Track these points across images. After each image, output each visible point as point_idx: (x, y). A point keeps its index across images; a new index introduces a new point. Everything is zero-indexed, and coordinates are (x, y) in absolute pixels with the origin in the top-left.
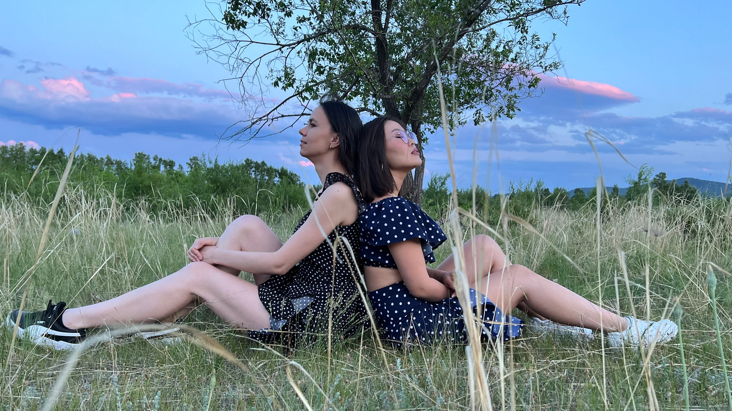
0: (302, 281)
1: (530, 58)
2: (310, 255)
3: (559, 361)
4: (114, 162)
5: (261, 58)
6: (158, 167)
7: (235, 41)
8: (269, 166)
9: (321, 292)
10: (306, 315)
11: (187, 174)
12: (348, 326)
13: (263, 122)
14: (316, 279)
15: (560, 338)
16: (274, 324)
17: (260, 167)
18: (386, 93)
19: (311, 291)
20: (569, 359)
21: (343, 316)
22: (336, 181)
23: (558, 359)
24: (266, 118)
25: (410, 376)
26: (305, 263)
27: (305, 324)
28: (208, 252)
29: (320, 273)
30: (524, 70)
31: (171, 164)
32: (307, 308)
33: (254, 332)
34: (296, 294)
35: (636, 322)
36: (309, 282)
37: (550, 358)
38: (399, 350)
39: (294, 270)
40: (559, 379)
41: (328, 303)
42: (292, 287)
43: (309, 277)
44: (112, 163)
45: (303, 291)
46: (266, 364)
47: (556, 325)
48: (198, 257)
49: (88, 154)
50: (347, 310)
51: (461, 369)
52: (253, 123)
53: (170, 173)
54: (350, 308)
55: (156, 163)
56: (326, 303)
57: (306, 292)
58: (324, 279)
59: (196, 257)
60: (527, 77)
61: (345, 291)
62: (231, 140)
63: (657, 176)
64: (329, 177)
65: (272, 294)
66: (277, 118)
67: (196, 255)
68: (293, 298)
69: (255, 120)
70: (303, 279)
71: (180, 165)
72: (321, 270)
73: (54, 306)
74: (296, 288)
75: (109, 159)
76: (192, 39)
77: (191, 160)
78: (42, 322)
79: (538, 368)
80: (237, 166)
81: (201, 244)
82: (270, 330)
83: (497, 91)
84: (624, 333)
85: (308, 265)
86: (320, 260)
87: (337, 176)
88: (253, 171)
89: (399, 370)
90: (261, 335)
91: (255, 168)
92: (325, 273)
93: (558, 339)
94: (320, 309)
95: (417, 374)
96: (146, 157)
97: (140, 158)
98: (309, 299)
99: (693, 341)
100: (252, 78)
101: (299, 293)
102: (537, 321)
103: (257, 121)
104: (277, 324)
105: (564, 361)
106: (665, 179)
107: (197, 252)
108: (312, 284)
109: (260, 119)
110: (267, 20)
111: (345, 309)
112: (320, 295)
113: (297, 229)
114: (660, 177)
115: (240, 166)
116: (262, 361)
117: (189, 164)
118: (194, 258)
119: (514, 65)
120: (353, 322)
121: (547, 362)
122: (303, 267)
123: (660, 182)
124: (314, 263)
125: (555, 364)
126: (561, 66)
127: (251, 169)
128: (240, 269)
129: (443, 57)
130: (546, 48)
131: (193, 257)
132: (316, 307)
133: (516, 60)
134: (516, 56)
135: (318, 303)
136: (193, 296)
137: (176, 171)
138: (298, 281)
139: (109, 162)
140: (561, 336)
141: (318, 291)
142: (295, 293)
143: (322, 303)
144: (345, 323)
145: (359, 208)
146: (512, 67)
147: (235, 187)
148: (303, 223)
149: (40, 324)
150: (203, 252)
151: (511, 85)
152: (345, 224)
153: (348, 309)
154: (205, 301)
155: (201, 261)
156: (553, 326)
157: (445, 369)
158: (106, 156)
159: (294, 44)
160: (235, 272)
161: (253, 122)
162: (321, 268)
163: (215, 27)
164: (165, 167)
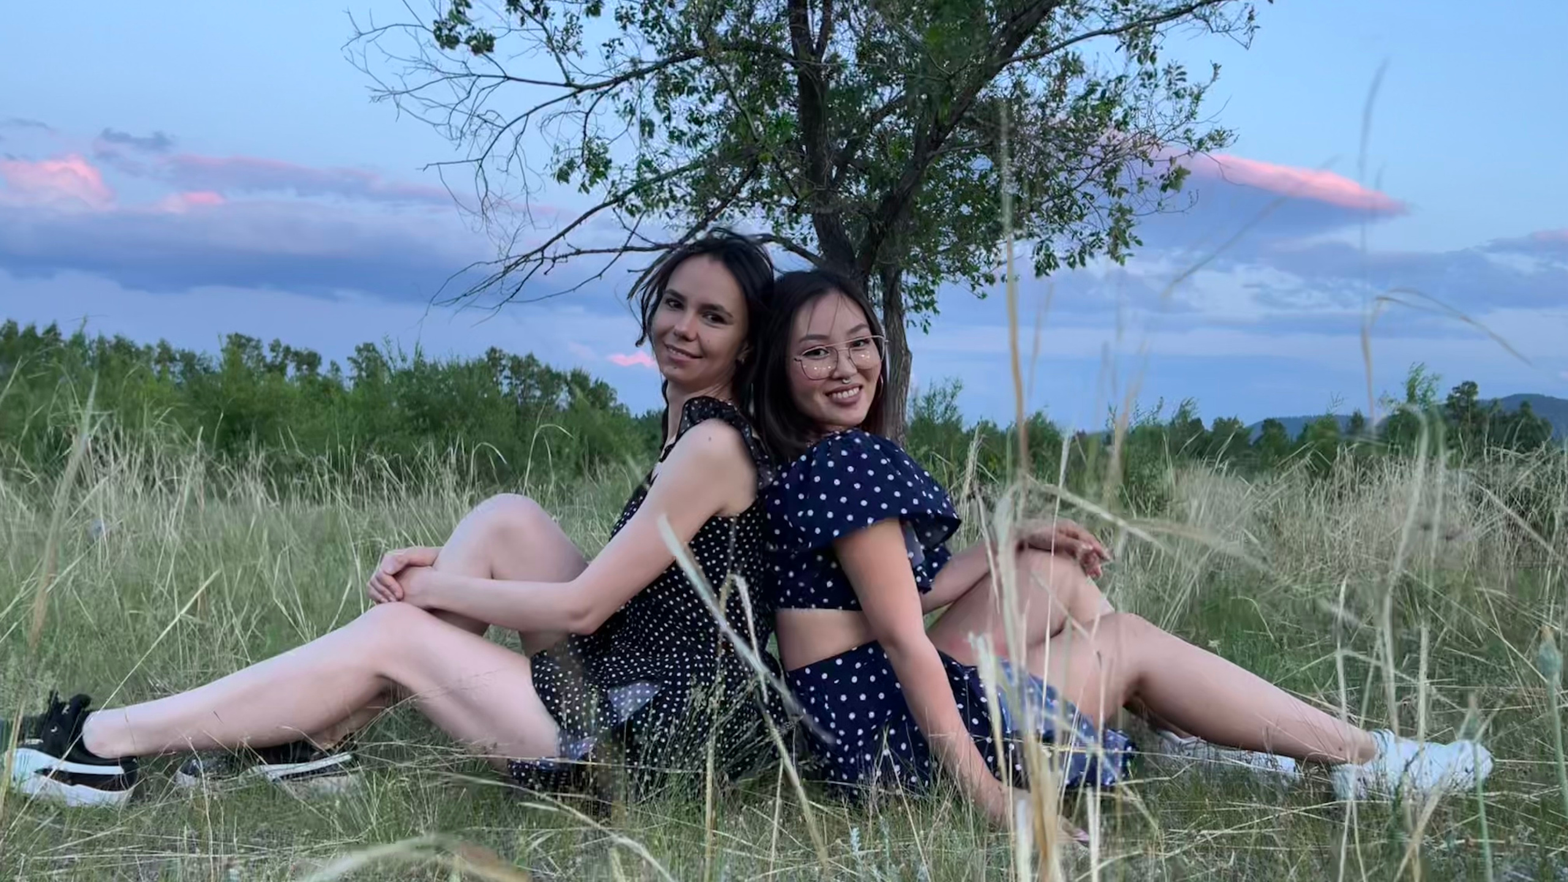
0: (632, 646)
1: (1158, 121)
2: (650, 586)
3: (1218, 833)
4: (178, 356)
5: (528, 114)
6: (282, 368)
7: (467, 75)
8: (543, 366)
9: (675, 671)
10: (642, 725)
11: (349, 385)
12: (736, 750)
13: (531, 266)
14: (664, 640)
15: (1222, 779)
16: (567, 748)
17: (522, 367)
18: (821, 202)
19: (652, 669)
20: (1241, 828)
21: (725, 730)
22: (705, 417)
23: (1216, 827)
24: (539, 255)
25: (880, 868)
26: (640, 606)
27: (639, 746)
28: (416, 579)
29: (672, 628)
30: (1145, 148)
31: (311, 360)
32: (643, 708)
33: (523, 764)
34: (619, 677)
35: (1396, 741)
36: (649, 648)
37: (1199, 824)
38: (855, 805)
39: (615, 622)
40: (1218, 873)
41: (692, 698)
42: (610, 661)
43: (648, 635)
44: (172, 359)
45: (634, 669)
46: (550, 839)
47: (1213, 749)
48: (393, 592)
49: (116, 337)
50: (735, 715)
51: (996, 850)
52: (508, 269)
53: (309, 380)
54: (741, 710)
55: (276, 357)
56: (685, 696)
57: (643, 671)
58: (681, 640)
59: (388, 592)
60: (1151, 165)
61: (729, 670)
62: (457, 306)
63: (1457, 389)
64: (689, 409)
65: (564, 677)
66: (566, 256)
67: (388, 587)
68: (611, 686)
69: (513, 261)
70: (635, 643)
71: (333, 364)
72: (676, 619)
73: (63, 705)
74: (618, 662)
75: (164, 348)
76: (362, 66)
77: (359, 350)
78: (36, 741)
79: (1169, 848)
80: (467, 364)
81: (400, 563)
82: (558, 760)
83: (1085, 195)
84: (1368, 767)
85: (646, 609)
86: (672, 596)
87: (707, 404)
88: (506, 377)
89: (857, 853)
90: (539, 771)
91: (512, 369)
92: (685, 626)
93: (1218, 781)
94: (674, 710)
95: (898, 863)
96: (253, 343)
97: (239, 343)
98: (648, 688)
99: (1525, 786)
100: (506, 160)
101: (626, 674)
102: (1169, 739)
103: (517, 264)
104: (575, 747)
105: (1229, 831)
106: (1475, 398)
107: (390, 581)
108: (655, 653)
109: (526, 258)
110: (542, 24)
111: (731, 712)
112: (674, 679)
113: (618, 529)
114: (1462, 392)
115: (474, 364)
116: (543, 831)
117: (355, 361)
118: (383, 595)
119: (1121, 136)
120: (747, 742)
121: (1190, 836)
122: (634, 614)
123: (1463, 404)
124: (660, 603)
125: (1209, 838)
126: (1231, 140)
127: (501, 371)
128: (486, 620)
129: (954, 118)
130: (1197, 98)
131: (381, 592)
132: (665, 706)
133: (1126, 123)
134: (1126, 116)
135: (669, 696)
136: (384, 682)
137: (325, 377)
138: (623, 647)
139: (166, 355)
140: (1226, 774)
141: (668, 670)
142: (617, 673)
143: (678, 696)
144: (731, 745)
145: (759, 477)
146: (1115, 142)
147: (464, 417)
148: (632, 513)
149: (32, 747)
150: (404, 581)
151: (1117, 184)
152: (726, 514)
153: (737, 711)
154: (411, 693)
155: (399, 600)
156: (1205, 752)
157: (960, 850)
158: (158, 341)
159: (607, 84)
160: (477, 626)
161: (507, 264)
162: (675, 614)
163: (416, 38)
164: (299, 369)
